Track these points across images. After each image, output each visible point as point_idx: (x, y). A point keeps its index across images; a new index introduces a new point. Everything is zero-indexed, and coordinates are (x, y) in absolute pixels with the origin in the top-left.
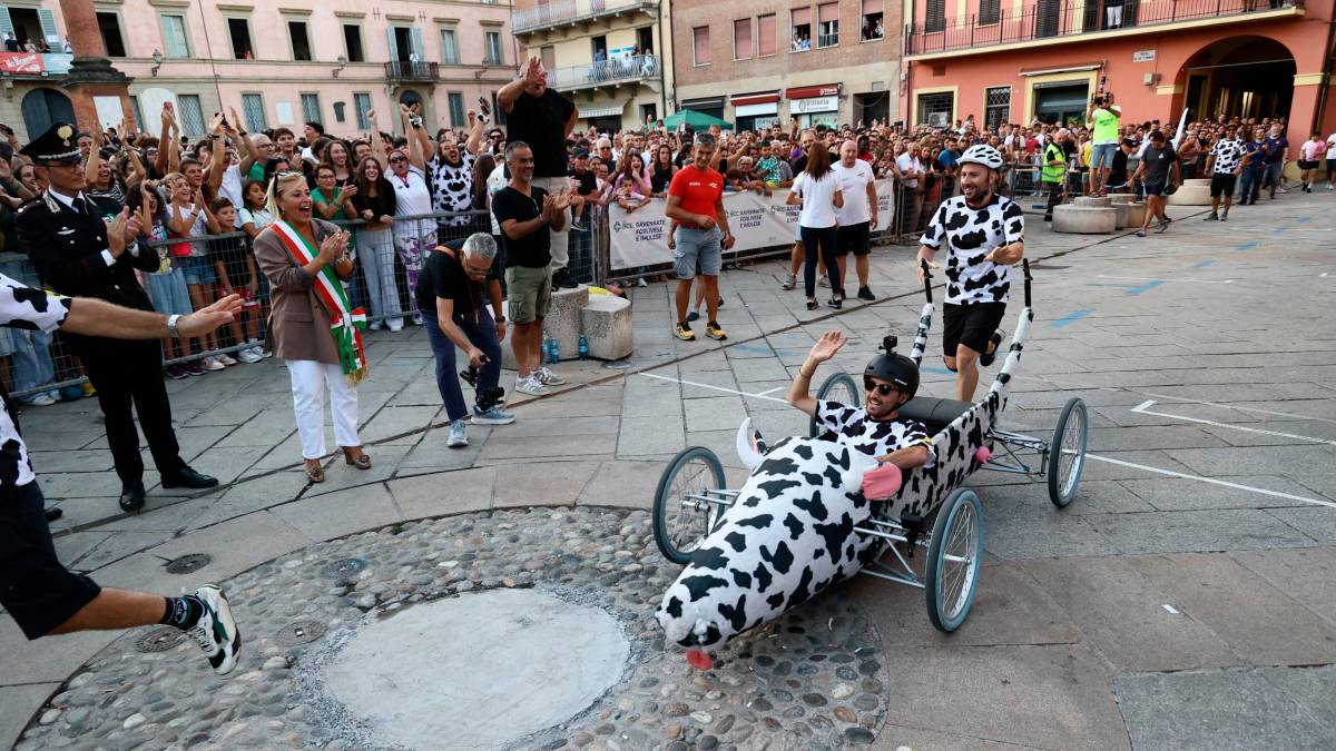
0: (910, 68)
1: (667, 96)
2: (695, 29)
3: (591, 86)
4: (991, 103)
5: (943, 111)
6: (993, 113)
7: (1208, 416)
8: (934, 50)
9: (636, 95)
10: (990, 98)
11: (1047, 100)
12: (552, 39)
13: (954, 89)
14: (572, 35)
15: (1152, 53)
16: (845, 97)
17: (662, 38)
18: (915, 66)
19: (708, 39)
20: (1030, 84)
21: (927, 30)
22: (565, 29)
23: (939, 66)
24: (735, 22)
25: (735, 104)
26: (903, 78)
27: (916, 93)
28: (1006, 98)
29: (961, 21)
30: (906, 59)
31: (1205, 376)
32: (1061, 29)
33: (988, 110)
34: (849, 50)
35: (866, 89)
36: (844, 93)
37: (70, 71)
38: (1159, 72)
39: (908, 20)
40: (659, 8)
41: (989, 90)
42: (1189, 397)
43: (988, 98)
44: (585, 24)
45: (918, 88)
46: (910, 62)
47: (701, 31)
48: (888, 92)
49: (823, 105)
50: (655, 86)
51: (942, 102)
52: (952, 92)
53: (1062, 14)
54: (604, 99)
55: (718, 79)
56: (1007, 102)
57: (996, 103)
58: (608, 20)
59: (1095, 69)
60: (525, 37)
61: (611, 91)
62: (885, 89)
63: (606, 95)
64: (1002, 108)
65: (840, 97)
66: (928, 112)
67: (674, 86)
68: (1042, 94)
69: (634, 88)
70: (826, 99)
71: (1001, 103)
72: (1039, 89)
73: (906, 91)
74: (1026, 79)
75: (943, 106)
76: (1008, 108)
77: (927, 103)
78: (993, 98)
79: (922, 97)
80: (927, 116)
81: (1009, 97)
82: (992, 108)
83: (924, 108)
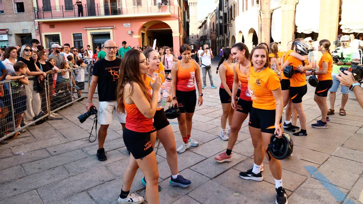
0: (39, 24)
4: (75, 39)
6: (76, 43)
8: (47, 18)
10: (75, 38)
11: (96, 39)
13: (60, 33)
15: (129, 24)
16: (11, 35)
18: (41, 24)
20: (89, 33)
21: (44, 10)
23: (52, 25)
26: (36, 28)
27: (43, 35)
28: (81, 37)
29: (58, 8)
30: (37, 21)
32: (97, 13)
33: (74, 41)
34: (10, 16)
35: (21, 32)
36: (10, 33)
38: (133, 30)
39: (35, 6)
41: (73, 34)
43: (74, 37)
45: (44, 32)
46: (39, 22)
48: (31, 34)
51: (56, 38)
52: (59, 35)
53: (96, 9)
56: (81, 39)
57: (77, 39)
59: (111, 28)
62: (29, 32)
64: (80, 41)
65: (8, 35)
66: (50, 42)
68: (94, 36)
70: (1, 35)
71: (79, 39)
72: (93, 35)
73: (39, 33)
74: (87, 31)
75: (56, 40)
76: (82, 40)
77: (49, 38)
78: (76, 37)
79: (46, 36)
80: (50, 43)
81: (82, 37)
82: (76, 41)
83: (48, 40)
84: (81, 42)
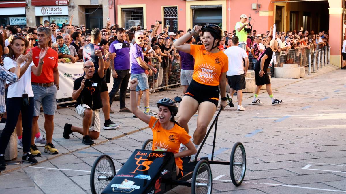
4: (167, 16)
5: (137, 19)
6: (168, 22)
7: (336, 169)
11: (200, 16)
13: (144, 6)
16: (73, 7)
20: (189, 5)
27: (119, 7)
28: (175, 13)
31: (328, 154)
33: (165, 20)
35: (88, 3)
36: (72, 4)
38: (260, 3)
41: (164, 8)
42: (325, 163)
43: (165, 13)
45: (120, 4)
48: (101, 6)
49: (58, 11)
51: (137, 14)
52: (142, 8)
56: (176, 16)
57: (170, 16)
62: (99, 4)
64: (173, 19)
65: (69, 7)
66: (128, 19)
68: (197, 11)
70: (60, 7)
71: (173, 16)
72: (194, 9)
73: (113, 5)
74: (186, 2)
75: (137, 16)
76: (177, 19)
77: (127, 14)
78: (168, 13)
79: (123, 10)
80: (127, 22)
81: (177, 13)
82: (168, 19)
83: (125, 16)
84: (174, 21)
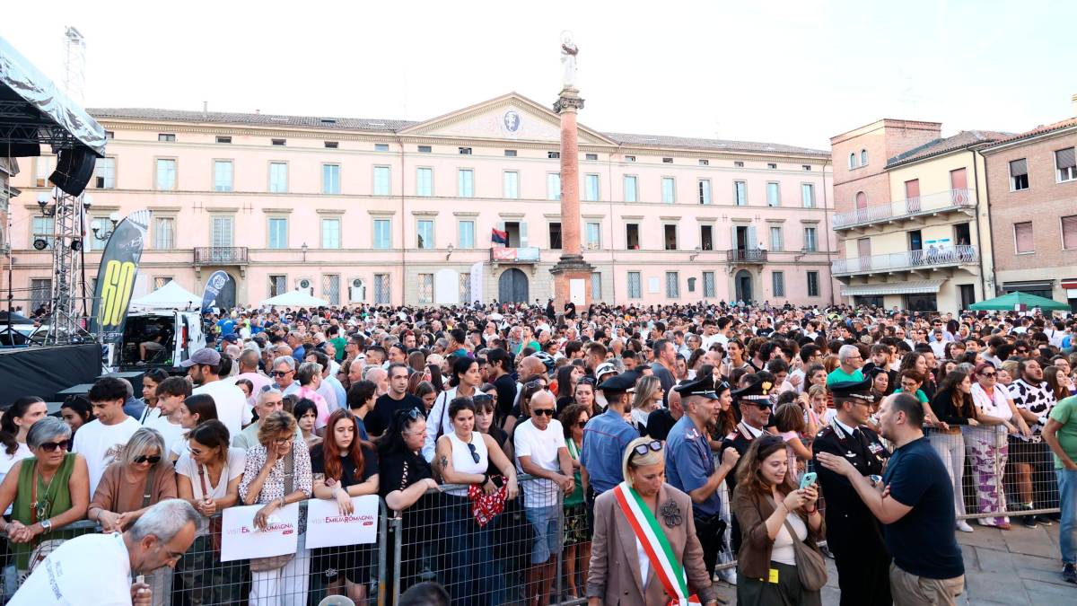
1: (986, 277)
2: (1015, 224)
3: (907, 269)
9: (952, 277)
12: (868, 233)
14: (887, 230)
17: (981, 232)
19: (1031, 232)
22: (882, 225)
24: (1062, 218)
25: (1066, 287)
37: (559, 263)
40: (977, 209)
44: (902, 222)
47: (1022, 226)
50: (974, 270)
54: (921, 280)
55: (1045, 266)
58: (926, 218)
60: (845, 232)
61: (927, 273)
63: (922, 276)
67: (994, 270)
69: (951, 271)
